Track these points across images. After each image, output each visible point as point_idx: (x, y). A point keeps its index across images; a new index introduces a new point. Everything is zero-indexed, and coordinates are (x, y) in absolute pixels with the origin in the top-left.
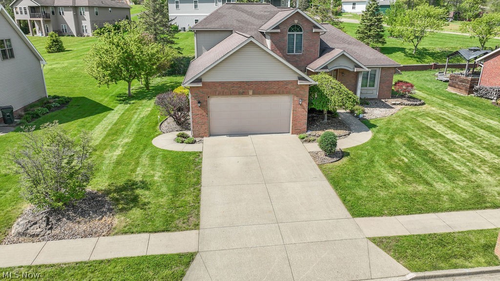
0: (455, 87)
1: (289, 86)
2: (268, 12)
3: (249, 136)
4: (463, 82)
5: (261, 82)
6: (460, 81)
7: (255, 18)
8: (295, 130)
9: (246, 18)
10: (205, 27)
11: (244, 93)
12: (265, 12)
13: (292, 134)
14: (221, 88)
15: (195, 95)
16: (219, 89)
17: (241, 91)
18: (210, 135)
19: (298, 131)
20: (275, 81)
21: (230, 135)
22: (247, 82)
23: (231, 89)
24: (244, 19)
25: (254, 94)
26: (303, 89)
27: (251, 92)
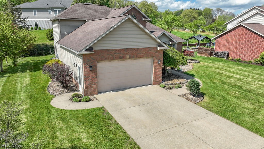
0: (202, 53)
1: (152, 51)
2: (105, 10)
3: (128, 90)
4: (207, 51)
5: (134, 49)
6: (204, 50)
7: (99, 13)
8: (156, 82)
9: (93, 13)
10: (66, 17)
11: (123, 58)
12: (104, 10)
13: (154, 85)
14: (107, 54)
15: (87, 61)
16: (106, 55)
17: (121, 56)
18: (99, 93)
19: (157, 82)
20: (143, 48)
21: (114, 90)
22: (125, 49)
23: (114, 55)
24: (92, 14)
25: (130, 58)
26: (160, 53)
27: (128, 57)
